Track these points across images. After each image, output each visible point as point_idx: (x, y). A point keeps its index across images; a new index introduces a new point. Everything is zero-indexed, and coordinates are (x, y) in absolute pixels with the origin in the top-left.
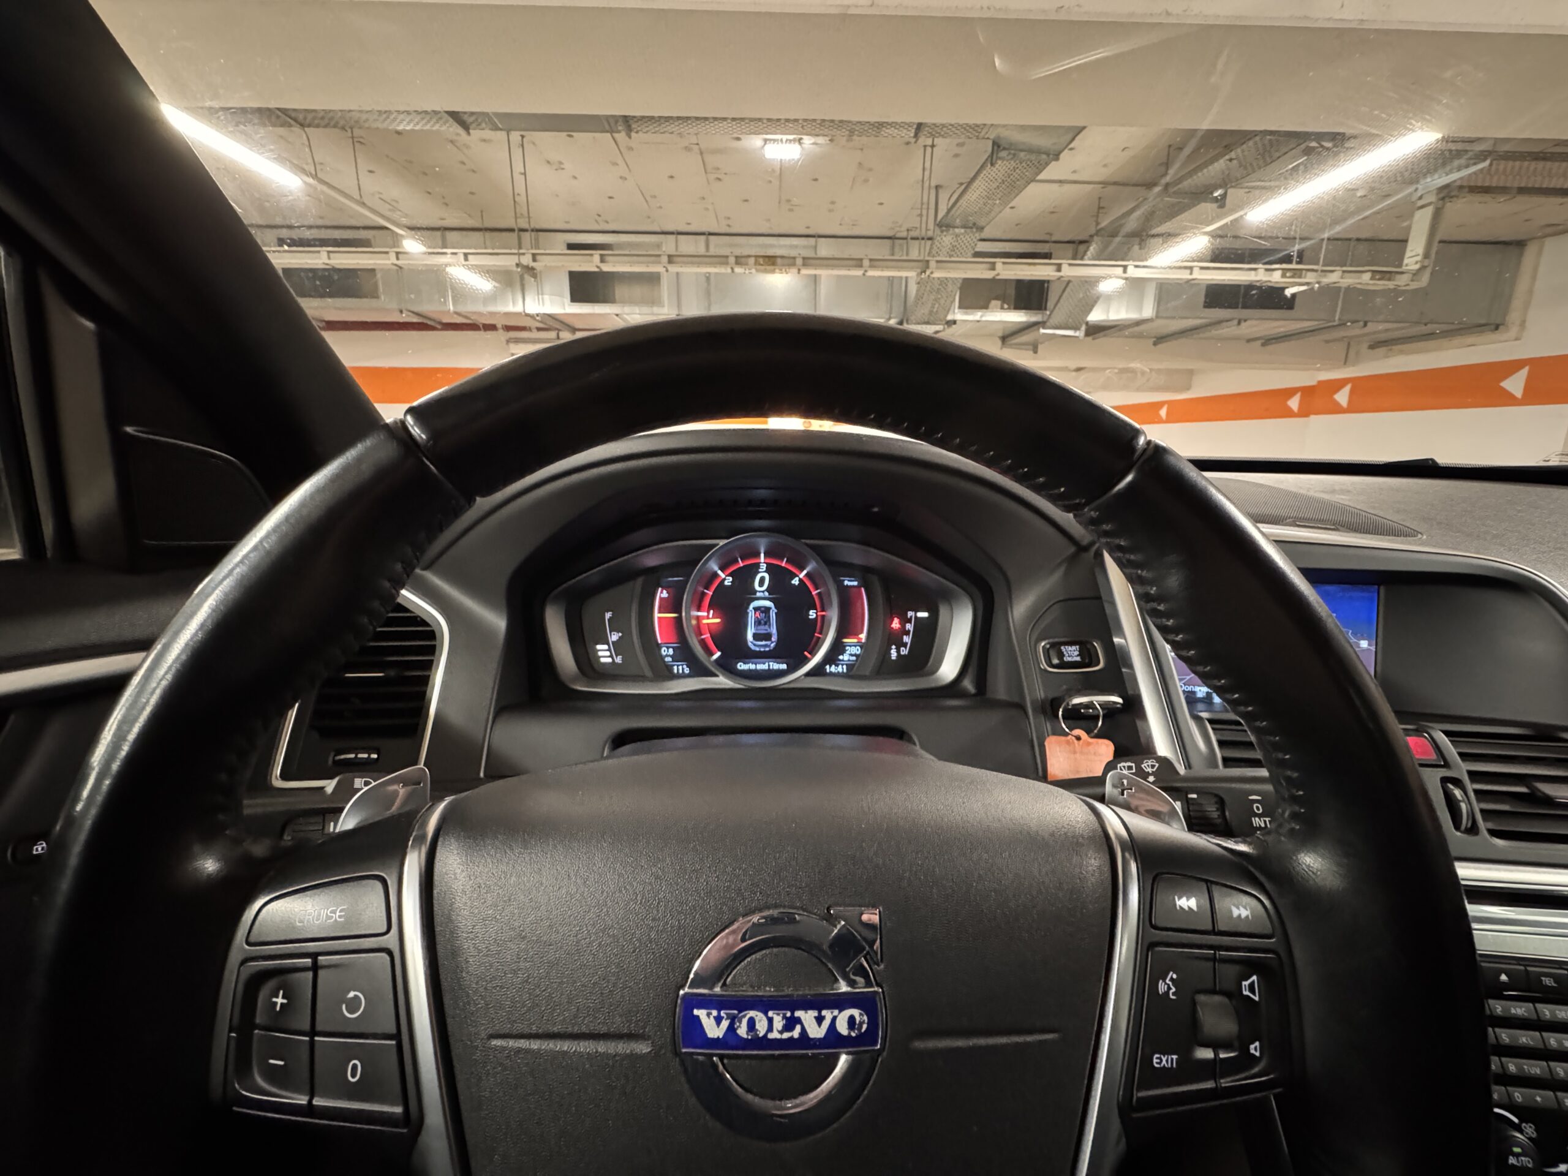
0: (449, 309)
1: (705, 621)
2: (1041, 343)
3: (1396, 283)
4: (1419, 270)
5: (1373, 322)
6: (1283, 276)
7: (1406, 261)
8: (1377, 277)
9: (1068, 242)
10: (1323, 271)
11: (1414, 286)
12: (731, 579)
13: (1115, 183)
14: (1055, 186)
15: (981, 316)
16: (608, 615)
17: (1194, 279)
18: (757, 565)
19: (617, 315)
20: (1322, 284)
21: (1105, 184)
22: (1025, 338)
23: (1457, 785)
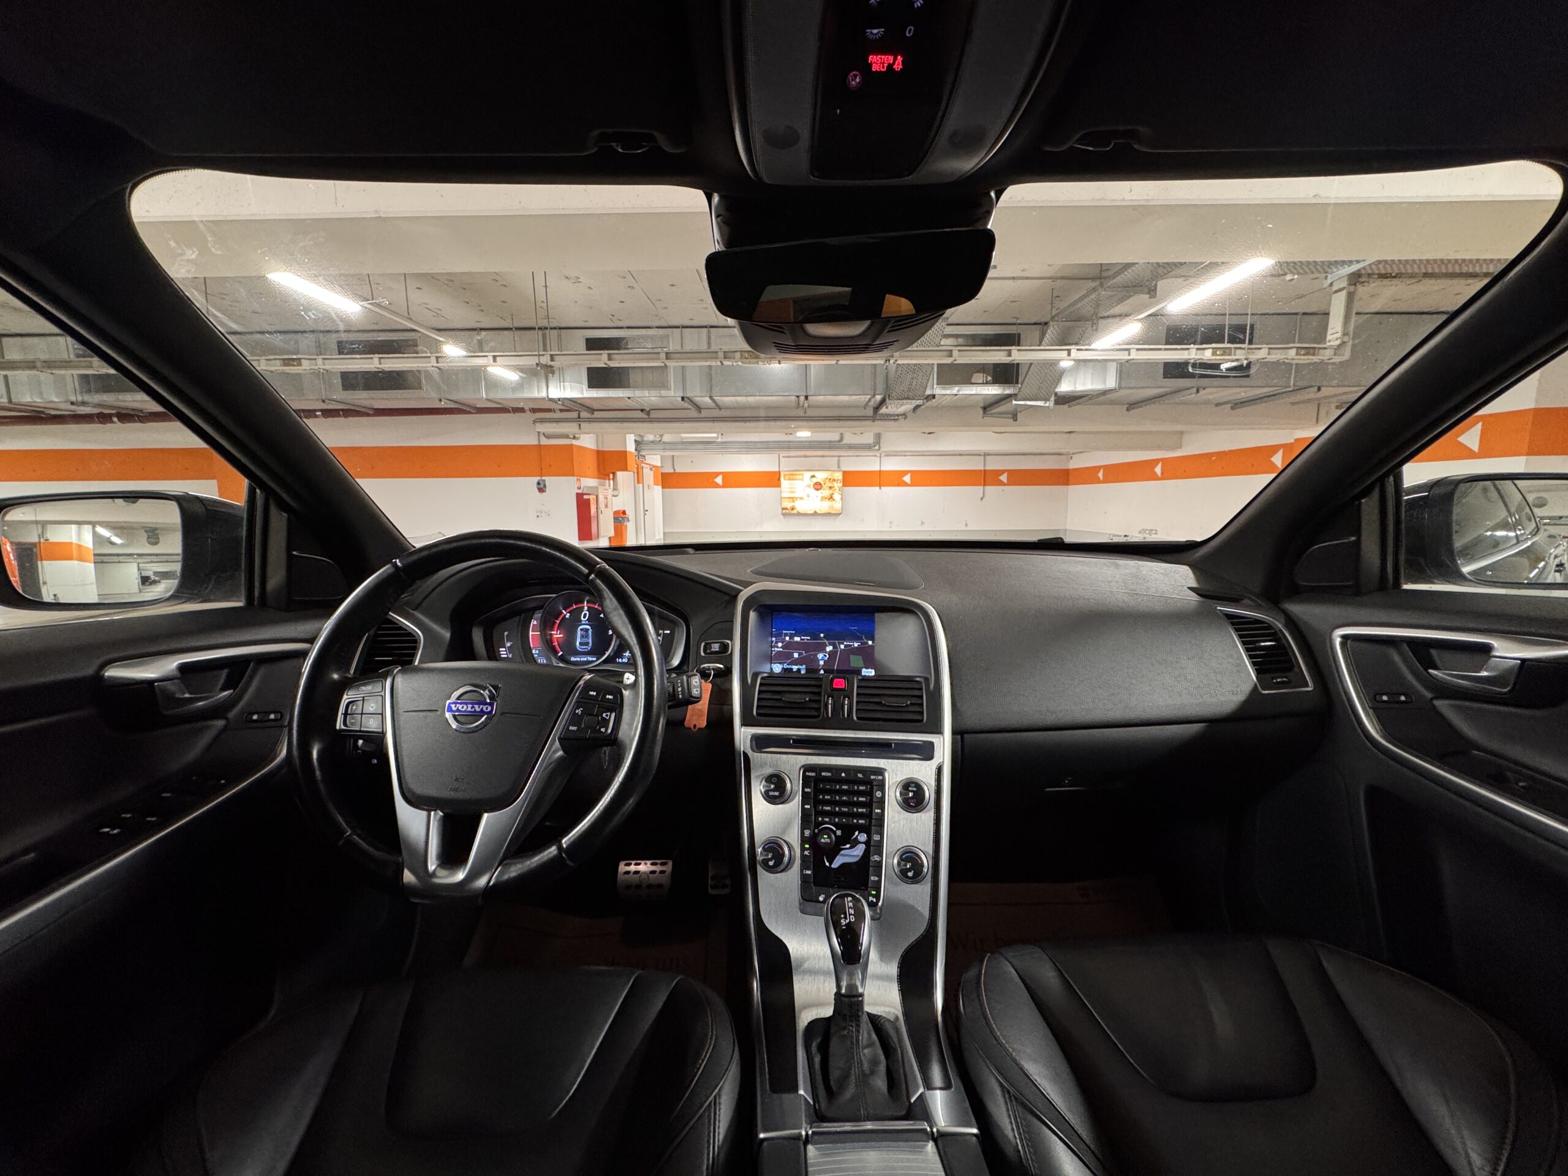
0: (483, 395)
1: (555, 636)
2: (1020, 412)
3: (1319, 357)
4: (1339, 346)
5: (1326, 386)
6: (1214, 354)
7: (1329, 337)
8: (1302, 353)
9: (1035, 324)
10: (1249, 349)
11: (1337, 359)
12: (569, 614)
13: (1062, 278)
14: (1011, 282)
15: (959, 391)
16: (506, 633)
17: (1131, 360)
18: (583, 607)
19: (629, 398)
20: (1251, 360)
21: (1054, 279)
22: (1003, 408)
23: (849, 698)
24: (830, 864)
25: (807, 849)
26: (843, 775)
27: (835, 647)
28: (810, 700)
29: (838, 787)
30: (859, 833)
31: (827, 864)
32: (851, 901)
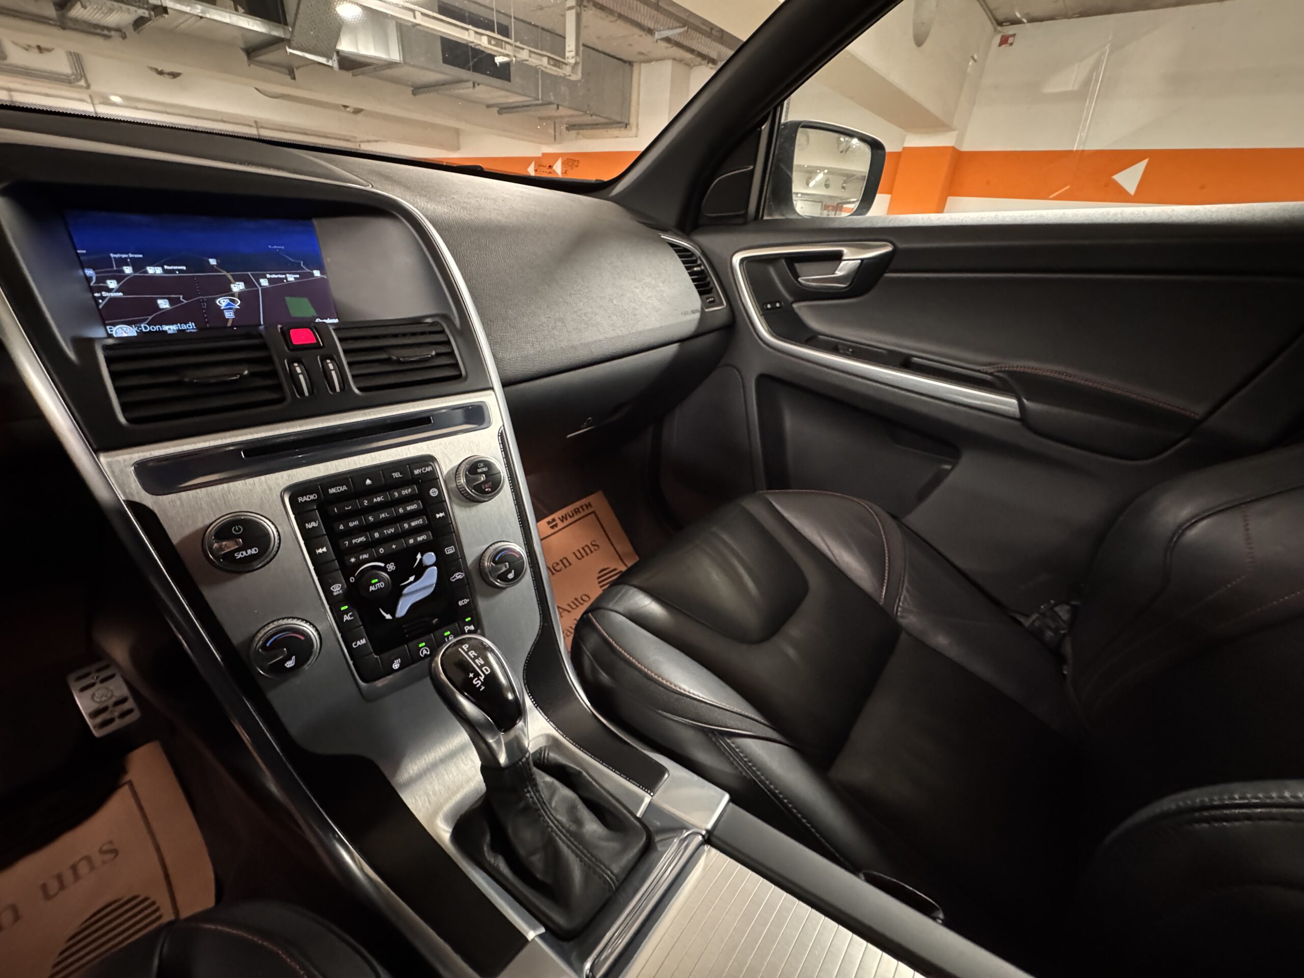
2: (297, 68)
3: (564, 72)
4: (575, 64)
5: (562, 105)
6: (488, 42)
7: (567, 55)
8: (552, 63)
10: (516, 46)
11: (574, 77)
15: (203, 12)
17: (418, 25)
20: (518, 60)
22: (272, 56)
23: (332, 359)
24: (393, 614)
25: (346, 612)
26: (368, 482)
27: (247, 282)
28: (252, 375)
29: (366, 503)
30: (422, 555)
31: (388, 617)
32: (469, 650)
